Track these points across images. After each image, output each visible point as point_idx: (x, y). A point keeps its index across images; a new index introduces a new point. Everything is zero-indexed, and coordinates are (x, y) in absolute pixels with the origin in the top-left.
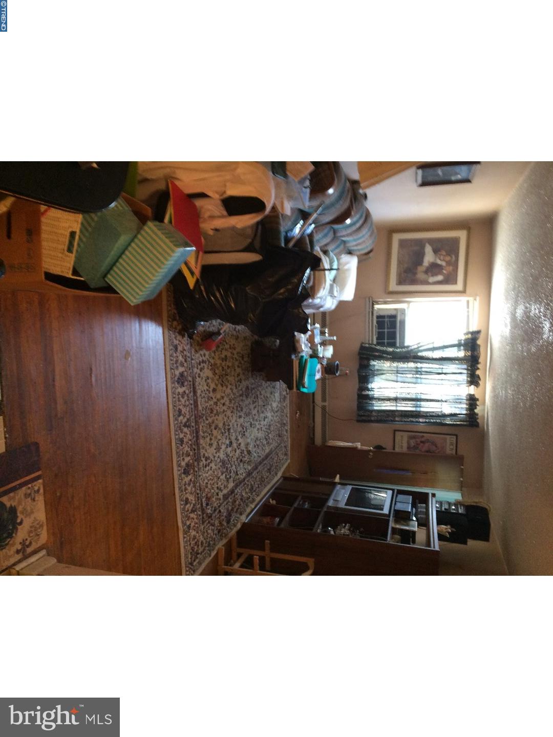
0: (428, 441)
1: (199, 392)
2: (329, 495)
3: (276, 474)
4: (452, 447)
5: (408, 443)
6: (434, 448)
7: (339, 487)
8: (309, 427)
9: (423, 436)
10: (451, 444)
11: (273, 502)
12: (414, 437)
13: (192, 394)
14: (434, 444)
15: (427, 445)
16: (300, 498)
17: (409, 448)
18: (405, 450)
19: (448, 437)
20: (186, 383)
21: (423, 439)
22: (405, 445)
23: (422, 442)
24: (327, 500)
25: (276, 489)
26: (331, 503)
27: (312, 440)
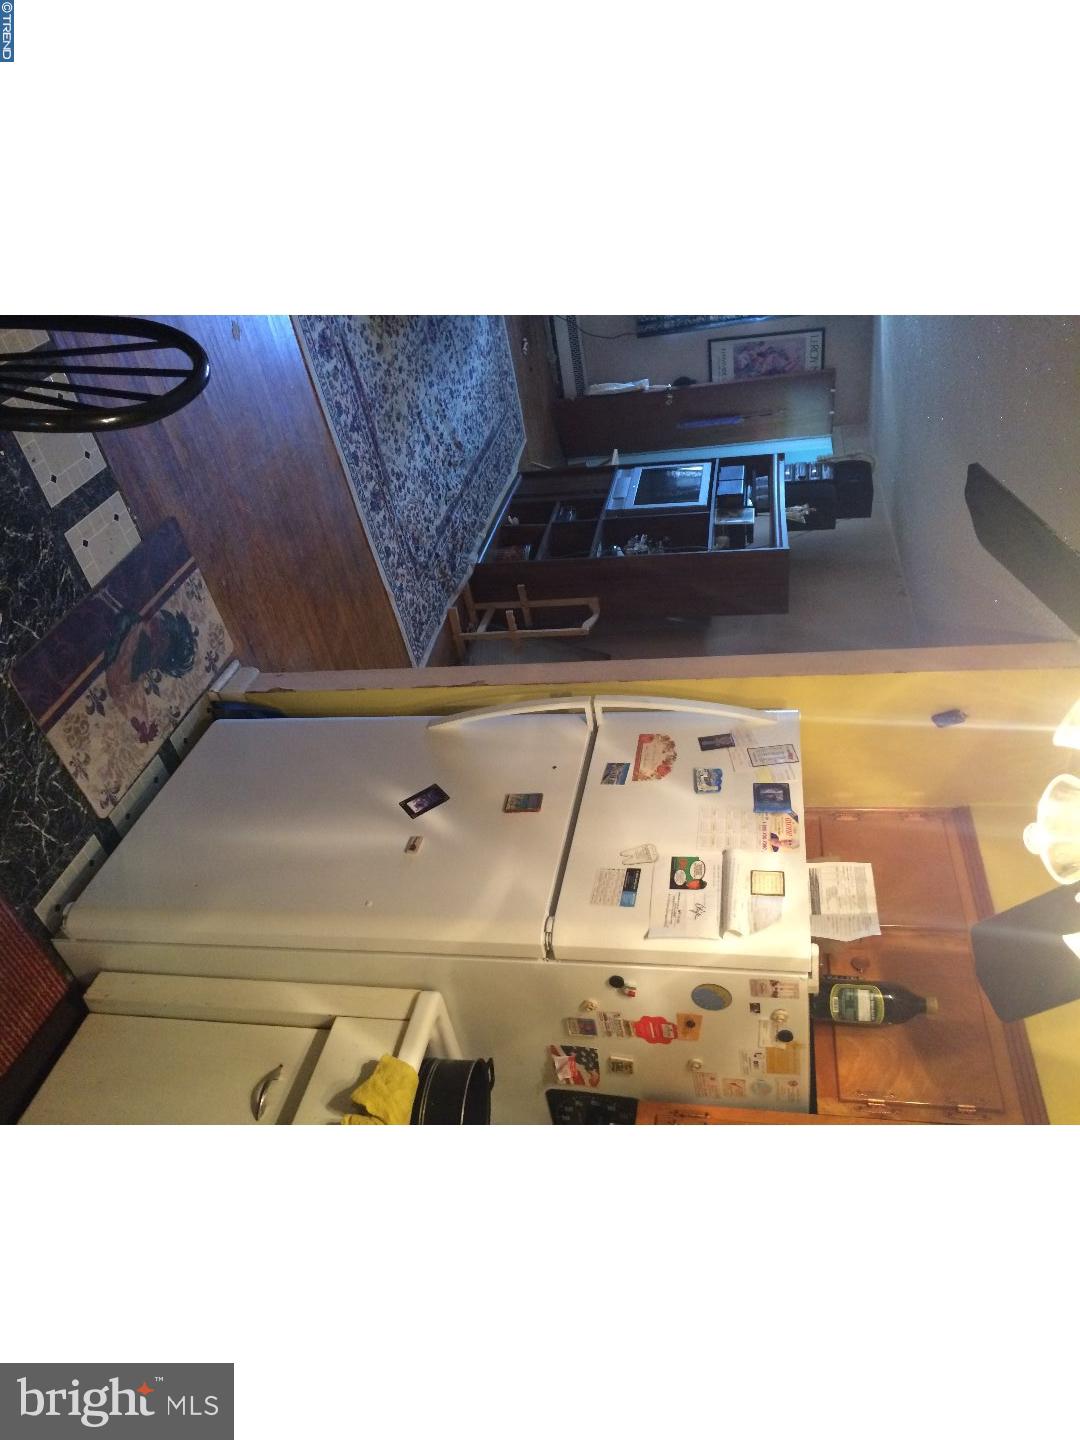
0: (771, 350)
1: (357, 360)
2: (607, 491)
3: (509, 471)
4: (814, 354)
5: (736, 361)
6: (783, 363)
7: (620, 473)
8: (549, 364)
9: (762, 343)
10: (814, 349)
11: (514, 521)
12: (745, 348)
13: (347, 368)
14: (783, 354)
15: (770, 358)
16: (558, 505)
17: (737, 370)
18: (730, 376)
19: (807, 335)
20: (334, 352)
21: (763, 349)
22: (730, 365)
23: (760, 355)
24: (603, 501)
25: (514, 497)
26: (611, 505)
27: (559, 390)
